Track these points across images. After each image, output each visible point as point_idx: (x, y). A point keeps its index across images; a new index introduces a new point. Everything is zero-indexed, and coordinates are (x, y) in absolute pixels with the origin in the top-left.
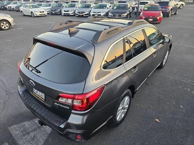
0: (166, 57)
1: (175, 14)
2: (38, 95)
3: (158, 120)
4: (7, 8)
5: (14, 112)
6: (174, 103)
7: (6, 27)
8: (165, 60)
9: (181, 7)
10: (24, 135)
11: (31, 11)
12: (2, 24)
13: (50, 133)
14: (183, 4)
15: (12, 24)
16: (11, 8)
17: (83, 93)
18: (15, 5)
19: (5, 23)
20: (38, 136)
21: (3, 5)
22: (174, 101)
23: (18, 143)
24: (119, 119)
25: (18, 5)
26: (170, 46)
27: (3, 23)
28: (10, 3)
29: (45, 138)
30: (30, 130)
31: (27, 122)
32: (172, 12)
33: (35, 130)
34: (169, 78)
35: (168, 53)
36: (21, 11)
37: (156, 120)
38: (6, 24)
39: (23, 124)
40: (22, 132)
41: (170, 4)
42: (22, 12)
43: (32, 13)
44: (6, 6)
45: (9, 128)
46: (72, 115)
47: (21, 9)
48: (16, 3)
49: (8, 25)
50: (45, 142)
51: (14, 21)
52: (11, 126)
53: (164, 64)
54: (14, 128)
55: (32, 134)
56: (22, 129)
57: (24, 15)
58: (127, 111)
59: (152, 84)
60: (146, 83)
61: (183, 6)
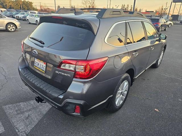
0: (161, 57)
1: (165, 30)
2: (39, 68)
3: (157, 110)
4: (15, 17)
5: (11, 93)
6: (172, 97)
7: (12, 29)
8: (159, 60)
9: (170, 26)
10: (18, 114)
11: (36, 20)
12: (9, 26)
13: (46, 114)
14: (171, 24)
15: (18, 28)
16: (18, 18)
17: (86, 60)
18: (23, 15)
19: (12, 25)
20: (33, 116)
21: (12, 15)
22: (173, 95)
23: (11, 121)
24: (118, 104)
25: (25, 15)
26: (165, 47)
27: (11, 26)
28: (19, 13)
29: (39, 118)
30: (25, 110)
31: (23, 103)
32: (162, 28)
33: (30, 110)
34: (165, 76)
35: (162, 53)
36: (28, 19)
37: (155, 109)
38: (12, 27)
39: (18, 104)
40: (16, 111)
41: (160, 21)
42: (28, 21)
43: (37, 22)
44: (15, 15)
45: (4, 107)
46: (73, 82)
47: (28, 17)
48: (24, 14)
49: (14, 27)
50: (39, 122)
51: (20, 25)
52: (6, 105)
53: (159, 64)
54: (9, 107)
55: (27, 114)
56: (17, 109)
57: (30, 23)
58: (125, 98)
59: (148, 79)
60: (142, 79)
61: (171, 25)
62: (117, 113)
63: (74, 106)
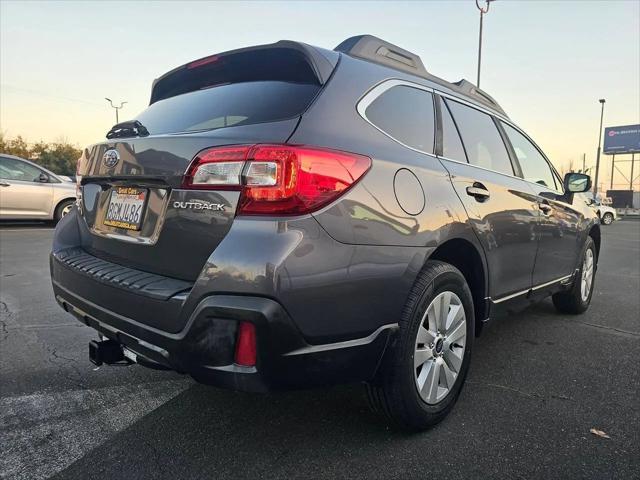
2: (121, 221)
3: (602, 433)
9: (608, 220)
10: (9, 427)
13: (122, 433)
14: (612, 215)
17: (285, 143)
20: (68, 436)
29: (93, 444)
31: (41, 396)
34: (614, 336)
37: (594, 431)
40: (8, 418)
50: (89, 455)
53: (584, 297)
55: (44, 430)
59: (549, 343)
60: (526, 341)
61: (613, 219)
62: (426, 439)
63: (232, 327)
